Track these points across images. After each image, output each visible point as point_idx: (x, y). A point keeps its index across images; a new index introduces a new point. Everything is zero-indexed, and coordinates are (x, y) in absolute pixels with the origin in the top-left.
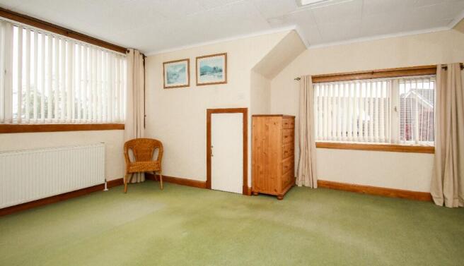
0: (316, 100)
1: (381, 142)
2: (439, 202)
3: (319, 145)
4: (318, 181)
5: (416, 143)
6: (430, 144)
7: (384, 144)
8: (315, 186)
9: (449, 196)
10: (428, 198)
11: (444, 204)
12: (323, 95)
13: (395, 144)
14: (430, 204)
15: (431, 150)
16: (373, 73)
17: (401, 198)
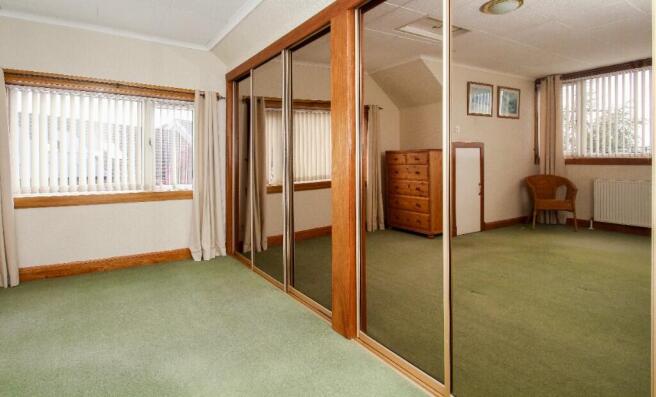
0: (15, 120)
1: (130, 189)
2: (197, 258)
3: (21, 204)
4: (20, 270)
5: (174, 187)
6: (189, 187)
7: (135, 191)
8: (15, 281)
9: (207, 247)
10: (187, 254)
11: (202, 258)
12: (30, 111)
13: (150, 190)
14: (188, 263)
15: (188, 195)
16: (118, 85)
17: (156, 262)
